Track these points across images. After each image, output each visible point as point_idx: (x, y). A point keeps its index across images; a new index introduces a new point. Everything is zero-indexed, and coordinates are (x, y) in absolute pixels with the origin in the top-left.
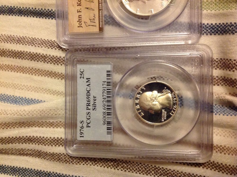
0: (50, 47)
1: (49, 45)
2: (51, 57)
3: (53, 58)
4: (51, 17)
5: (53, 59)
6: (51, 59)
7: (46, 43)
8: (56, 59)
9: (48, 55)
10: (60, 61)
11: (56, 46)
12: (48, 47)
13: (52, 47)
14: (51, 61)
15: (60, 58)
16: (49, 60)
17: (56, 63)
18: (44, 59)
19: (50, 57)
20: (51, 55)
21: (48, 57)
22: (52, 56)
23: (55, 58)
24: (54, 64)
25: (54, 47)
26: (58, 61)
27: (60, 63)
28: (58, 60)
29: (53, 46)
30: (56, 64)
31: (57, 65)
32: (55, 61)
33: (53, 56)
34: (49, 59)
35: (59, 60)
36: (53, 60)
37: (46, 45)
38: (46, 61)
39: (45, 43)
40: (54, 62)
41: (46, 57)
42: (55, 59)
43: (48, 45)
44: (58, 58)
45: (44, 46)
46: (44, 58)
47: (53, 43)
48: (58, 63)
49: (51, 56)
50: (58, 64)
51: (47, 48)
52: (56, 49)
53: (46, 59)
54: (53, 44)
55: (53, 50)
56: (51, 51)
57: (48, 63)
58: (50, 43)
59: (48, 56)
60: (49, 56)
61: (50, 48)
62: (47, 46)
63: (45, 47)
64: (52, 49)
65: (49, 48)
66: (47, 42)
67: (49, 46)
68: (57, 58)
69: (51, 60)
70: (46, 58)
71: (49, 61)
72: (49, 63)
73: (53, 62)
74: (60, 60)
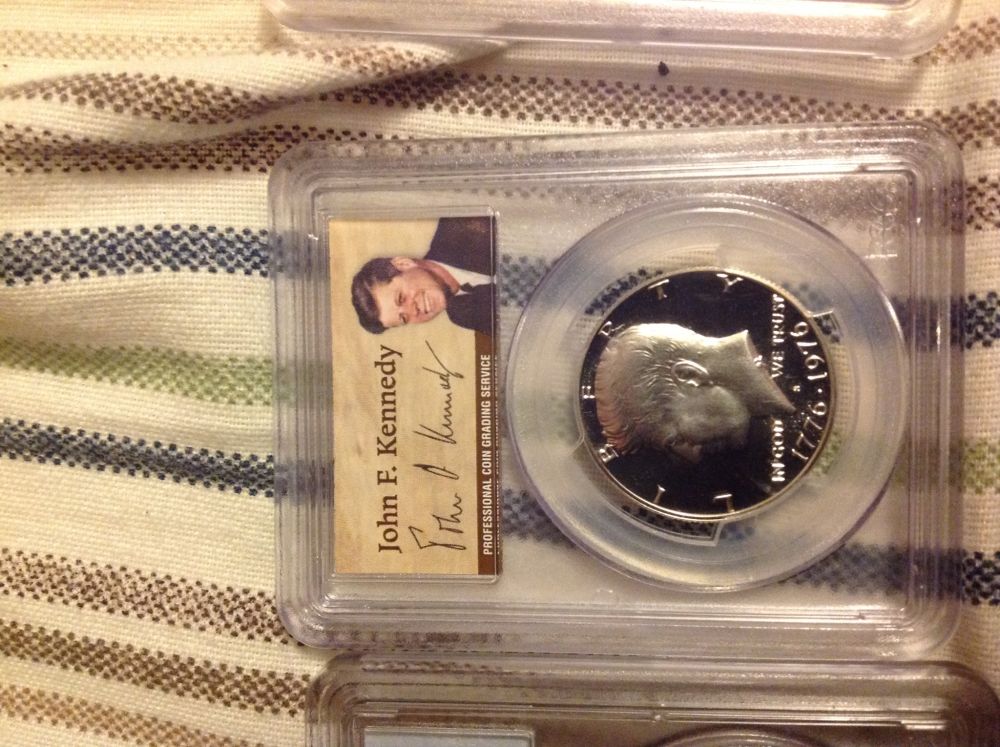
0: (244, 629)
1: (238, 620)
2: (247, 679)
3: (255, 680)
4: (246, 485)
5: (254, 685)
6: (245, 686)
7: (225, 609)
8: (270, 688)
9: (231, 669)
10: (286, 697)
11: (271, 625)
12: (233, 628)
13: (253, 630)
14: (242, 697)
15: (288, 683)
16: (236, 691)
17: (269, 703)
18: (213, 688)
19: (239, 678)
20: (246, 667)
21: (230, 676)
22: (250, 674)
23: (263, 681)
24: (259, 709)
25: (260, 632)
26: (277, 697)
27: (286, 704)
28: (278, 690)
29: (255, 622)
30: (268, 708)
31: (270, 714)
32: (261, 695)
33: (256, 673)
34: (237, 684)
35: (281, 689)
36: (253, 693)
37: (222, 617)
38: (220, 695)
39: (216, 608)
40: (260, 702)
41: (223, 675)
42: (262, 688)
43: (230, 619)
44: (280, 683)
45: (212, 623)
46: (211, 678)
47: (258, 607)
48: (277, 705)
49: (245, 672)
50: (275, 711)
51: (227, 632)
52: (268, 639)
53: (221, 688)
54: (257, 614)
55: (257, 643)
56: (244, 647)
57: (227, 704)
58: (242, 604)
59: (228, 670)
60: (234, 671)
61: (243, 635)
62: (228, 626)
63: (218, 631)
64: (251, 637)
65: (235, 634)
66: (226, 602)
67: (238, 626)
68: (271, 682)
69: (243, 692)
70: (222, 681)
71: (236, 698)
72: (235, 703)
73: (252, 701)
74: (287, 690)
